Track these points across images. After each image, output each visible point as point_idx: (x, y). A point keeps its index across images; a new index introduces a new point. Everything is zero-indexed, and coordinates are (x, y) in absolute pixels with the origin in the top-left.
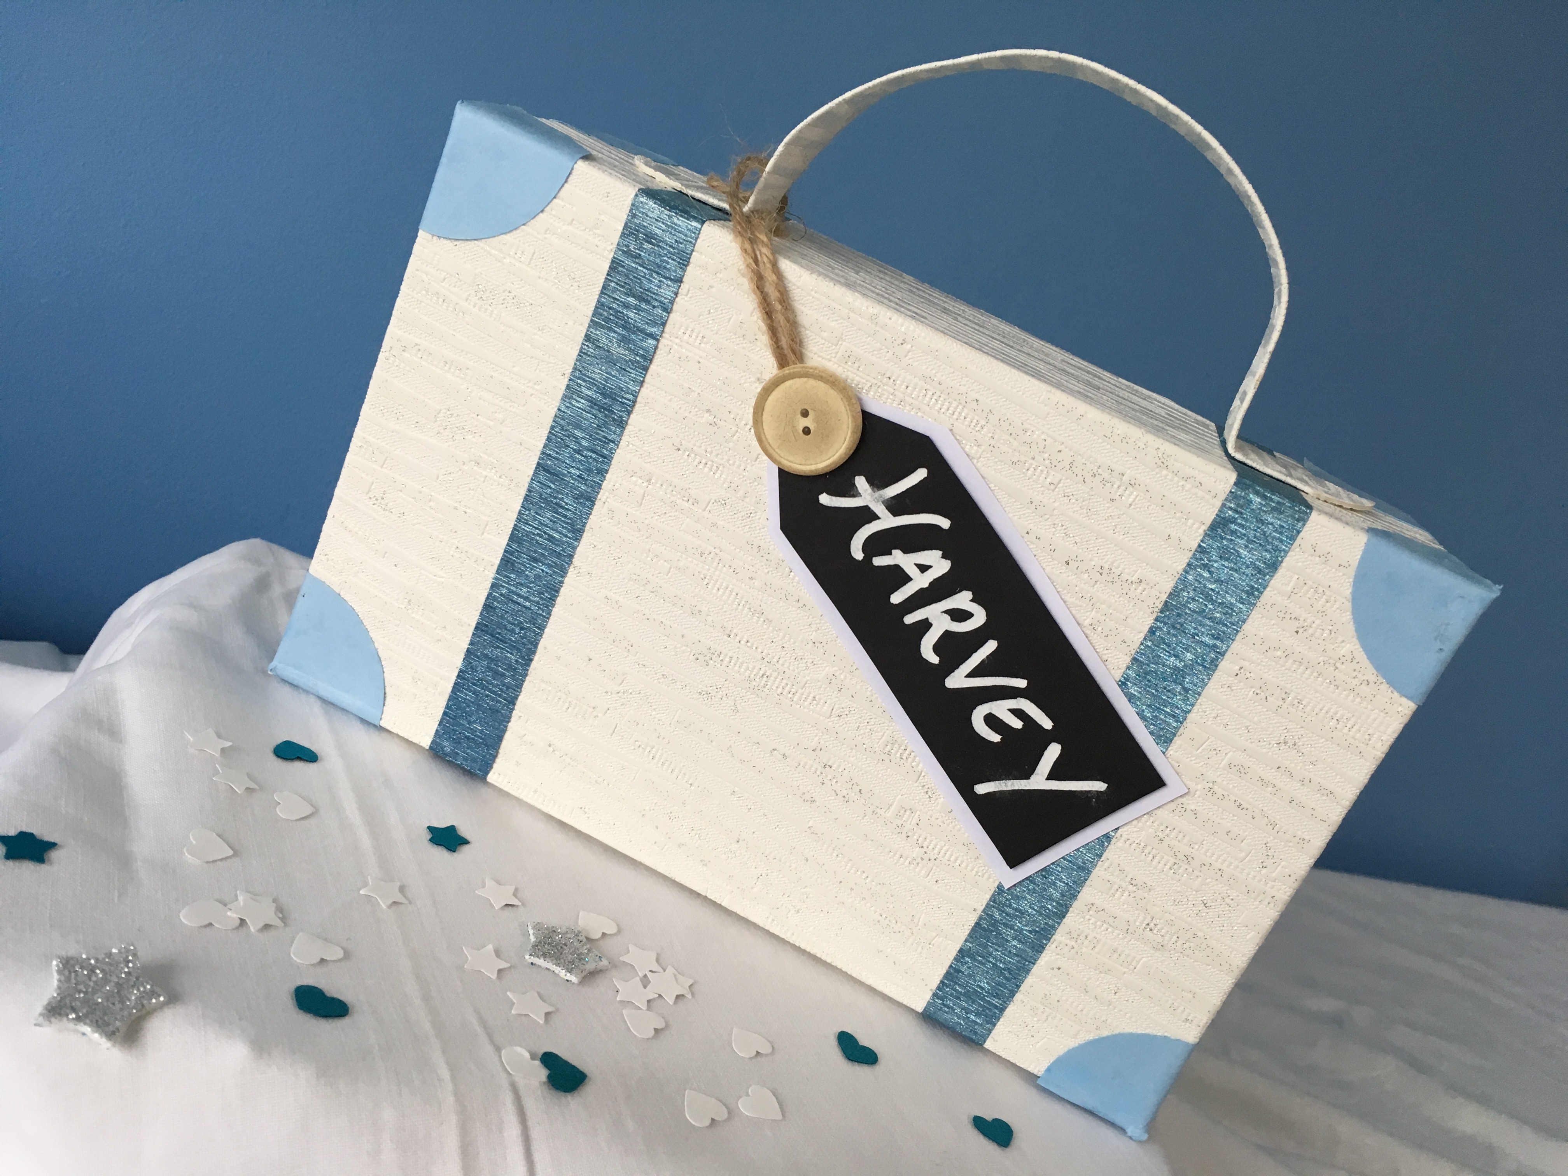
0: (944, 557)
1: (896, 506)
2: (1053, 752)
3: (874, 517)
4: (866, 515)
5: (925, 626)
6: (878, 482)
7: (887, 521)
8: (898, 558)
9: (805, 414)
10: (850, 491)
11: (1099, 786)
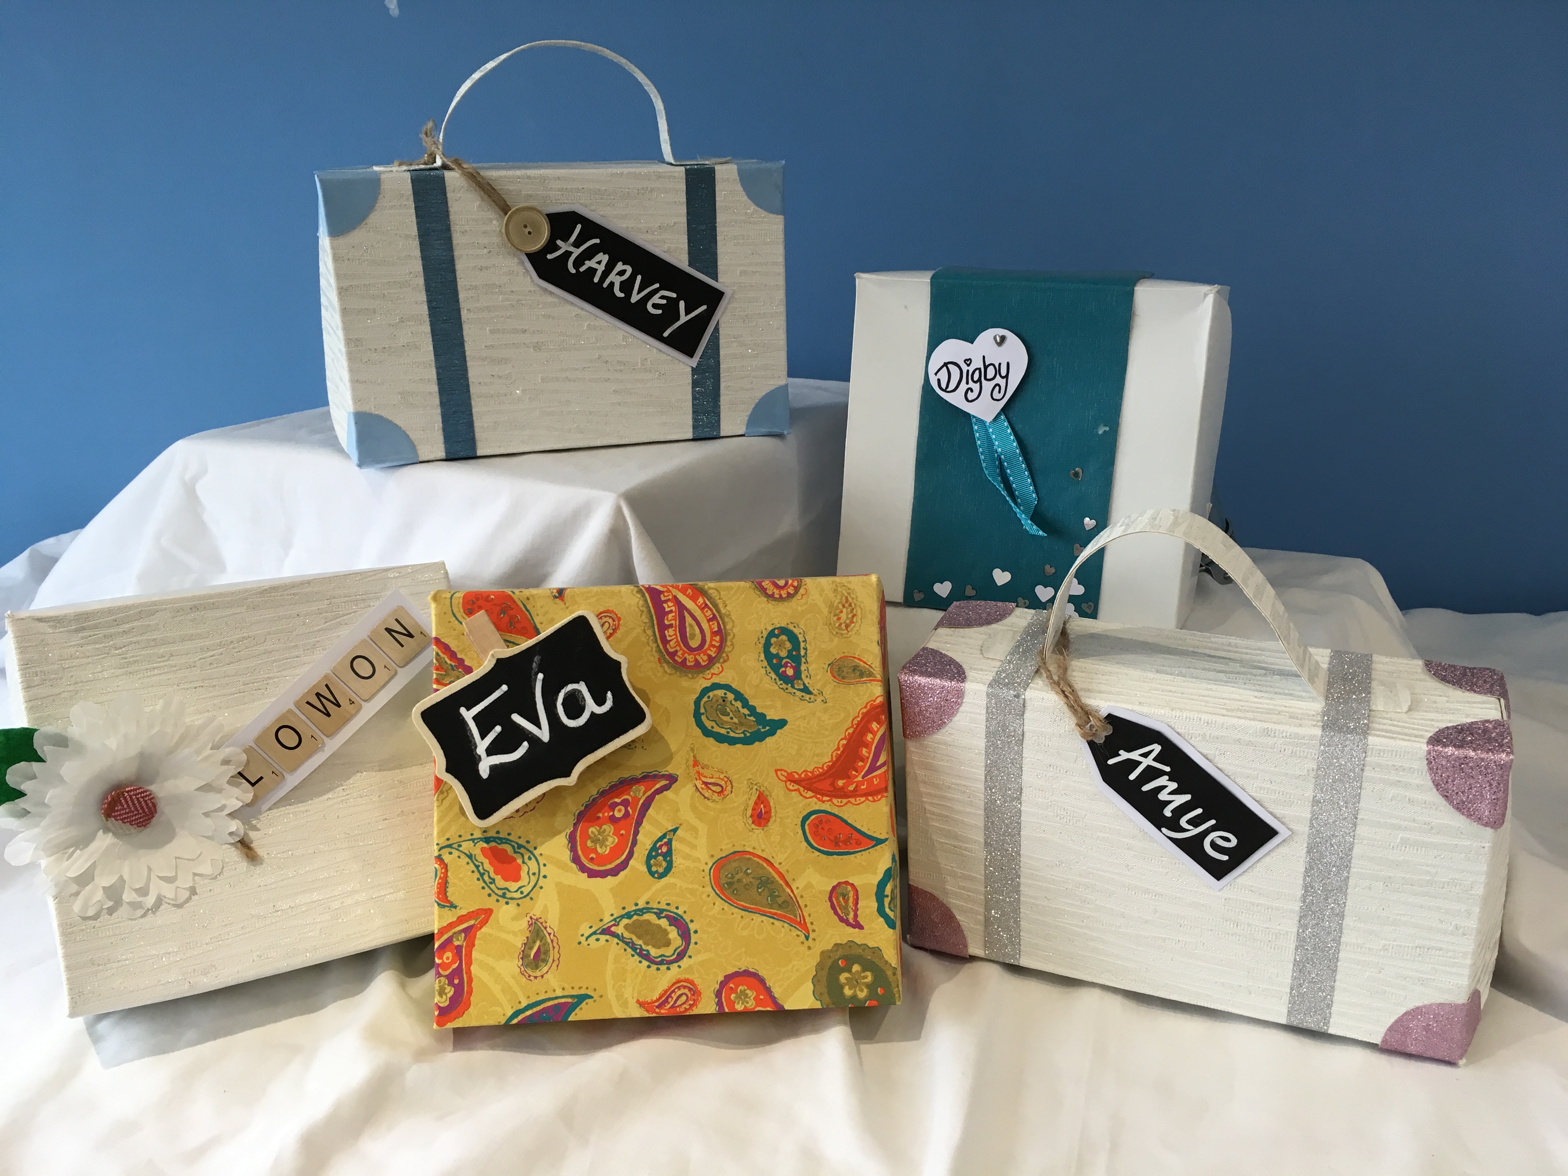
0: (604, 254)
1: (577, 244)
2: (682, 304)
3: (571, 253)
4: (568, 254)
5: (612, 284)
6: (565, 239)
7: (577, 252)
8: (588, 264)
9: (526, 227)
10: (558, 248)
11: (704, 307)
